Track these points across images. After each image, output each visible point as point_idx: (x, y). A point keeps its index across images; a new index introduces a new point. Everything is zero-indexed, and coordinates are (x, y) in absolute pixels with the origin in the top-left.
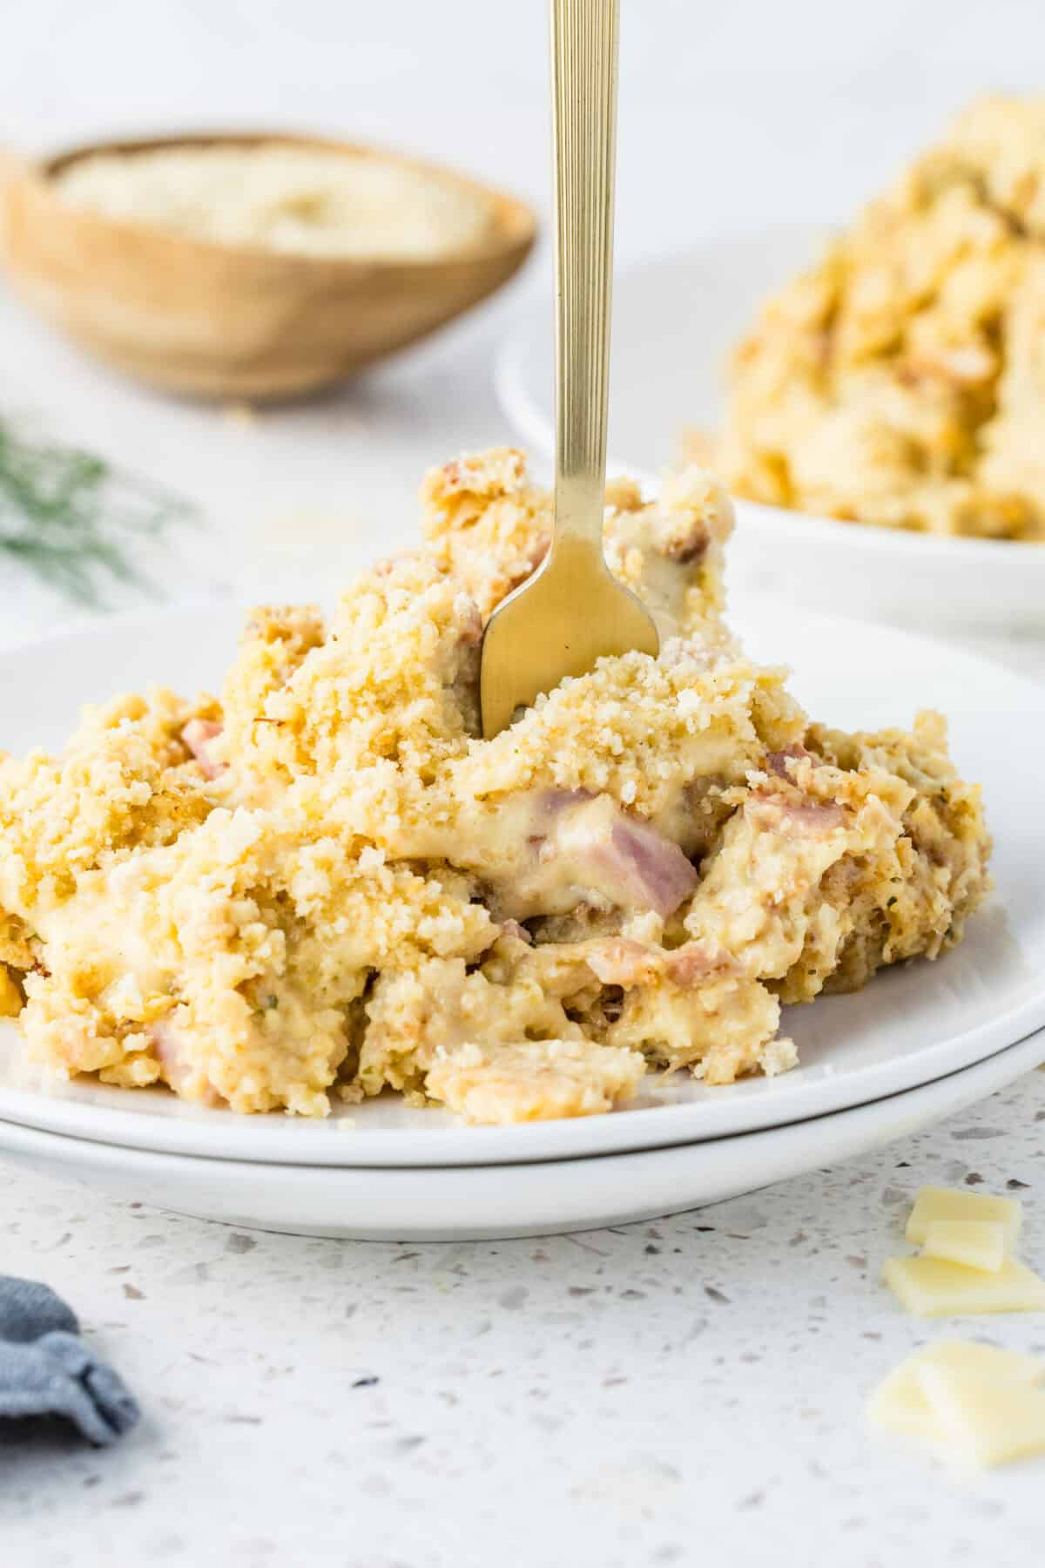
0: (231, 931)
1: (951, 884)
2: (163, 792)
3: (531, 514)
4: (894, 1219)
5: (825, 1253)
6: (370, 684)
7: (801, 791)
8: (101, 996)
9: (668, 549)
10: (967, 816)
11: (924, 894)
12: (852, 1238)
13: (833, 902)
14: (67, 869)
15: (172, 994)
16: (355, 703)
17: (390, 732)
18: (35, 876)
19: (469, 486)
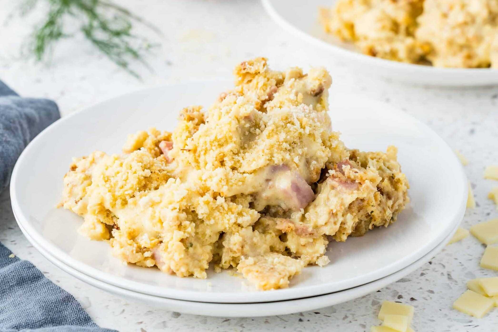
0: (179, 223)
1: (393, 205)
2: (154, 172)
3: (268, 80)
4: (375, 311)
5: (354, 322)
6: (216, 139)
7: (346, 177)
8: (136, 238)
9: (311, 92)
10: (399, 184)
11: (383, 209)
12: (362, 317)
13: (352, 213)
14: (125, 197)
15: (158, 238)
16: (212, 146)
17: (222, 154)
18: (115, 200)
19: (249, 71)
